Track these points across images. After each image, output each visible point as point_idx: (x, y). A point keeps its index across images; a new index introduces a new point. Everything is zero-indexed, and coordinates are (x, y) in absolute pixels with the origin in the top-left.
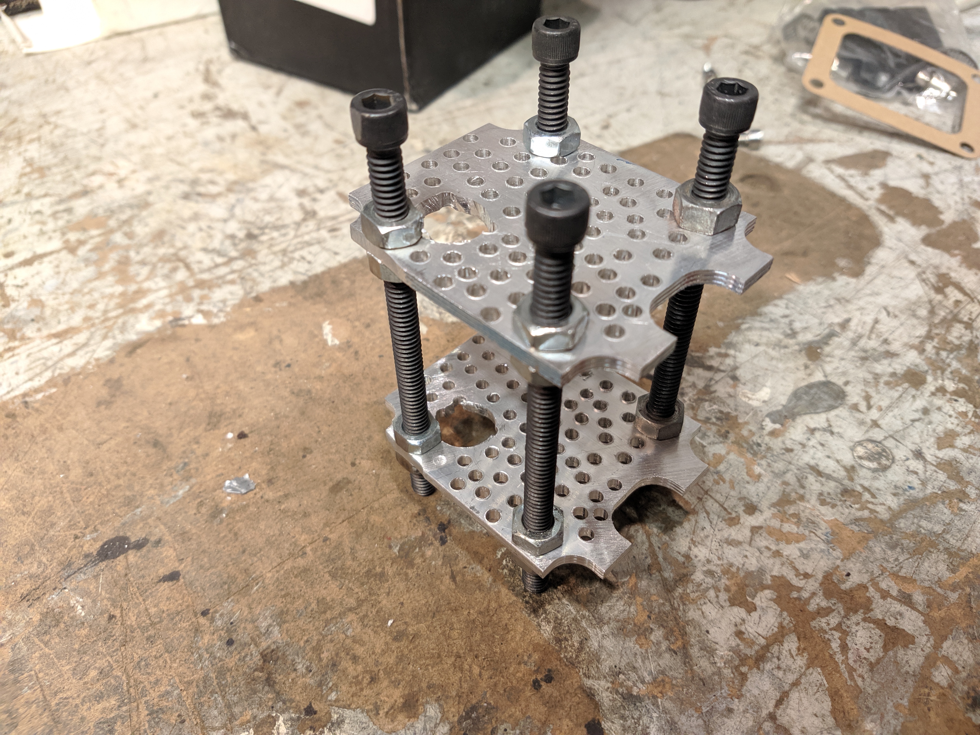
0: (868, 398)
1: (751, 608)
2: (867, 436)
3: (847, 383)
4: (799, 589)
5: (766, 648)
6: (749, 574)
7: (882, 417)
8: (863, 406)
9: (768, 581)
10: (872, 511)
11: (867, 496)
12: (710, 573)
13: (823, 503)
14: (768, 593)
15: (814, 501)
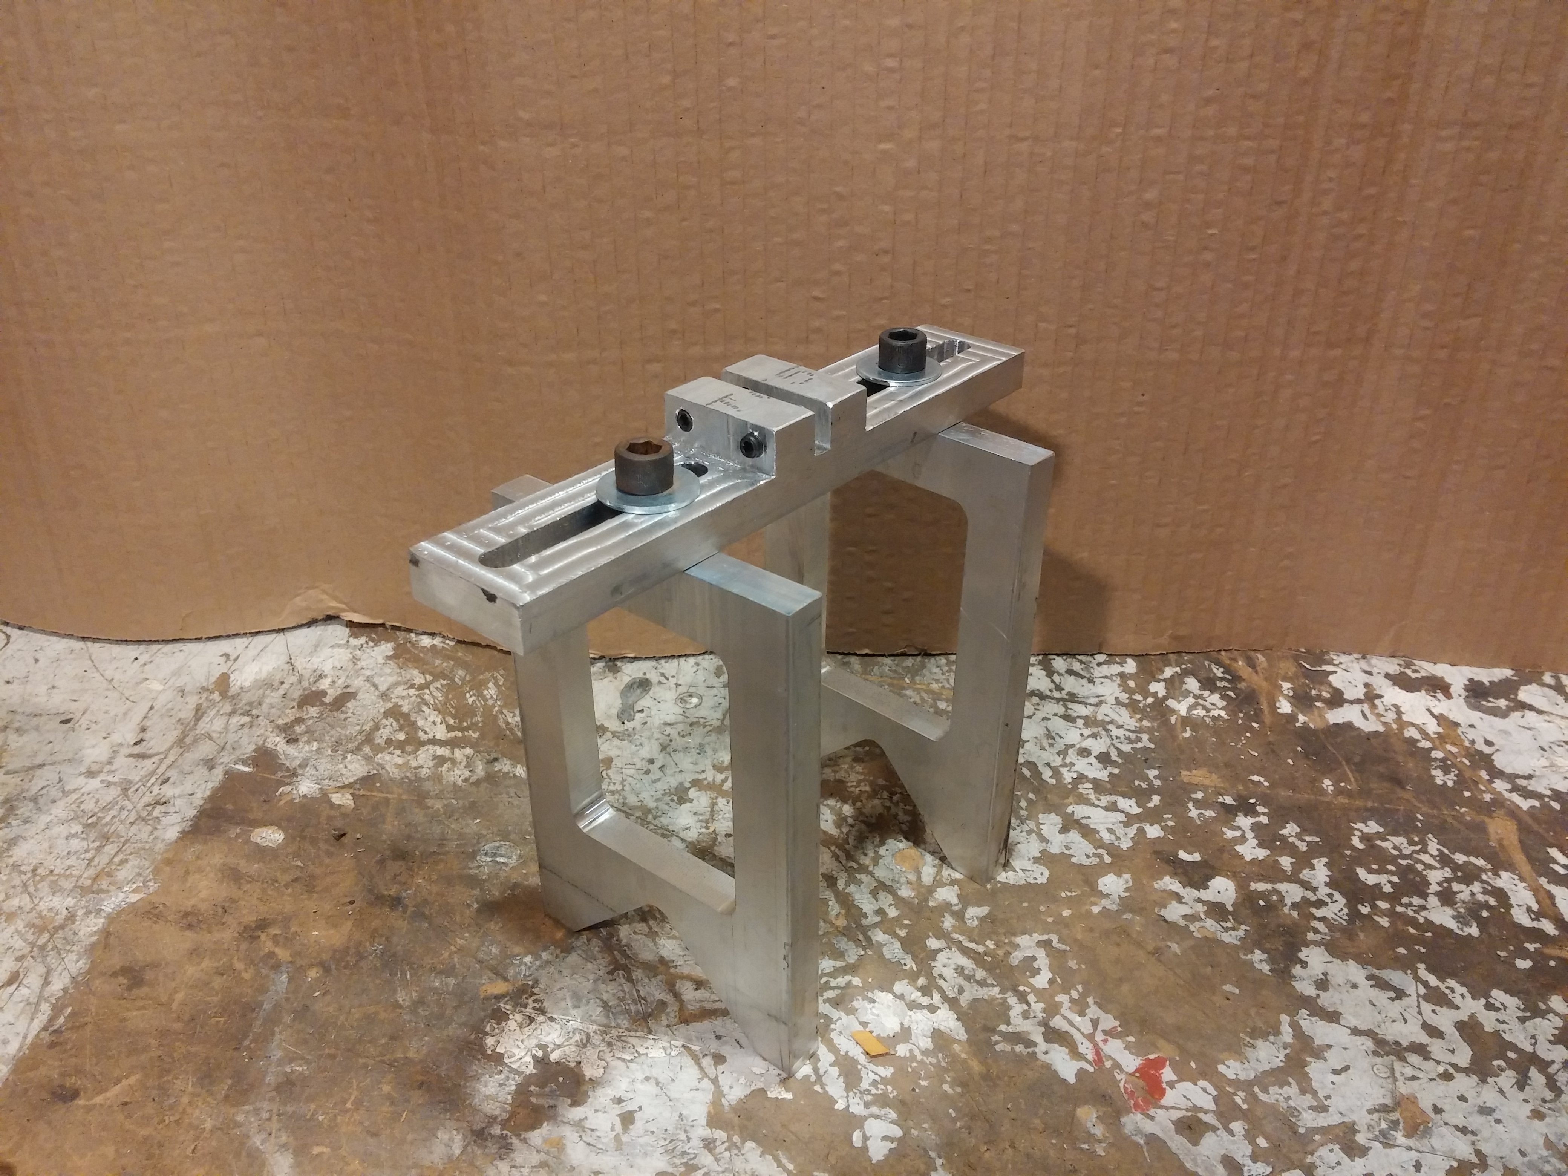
0: (663, 675)
1: (691, 801)
2: (678, 693)
3: (645, 674)
4: (706, 779)
5: (712, 811)
6: (676, 788)
7: (678, 679)
8: (663, 679)
9: (687, 785)
10: (711, 725)
11: (702, 721)
12: (657, 800)
13: (683, 736)
14: (692, 790)
15: (678, 738)
